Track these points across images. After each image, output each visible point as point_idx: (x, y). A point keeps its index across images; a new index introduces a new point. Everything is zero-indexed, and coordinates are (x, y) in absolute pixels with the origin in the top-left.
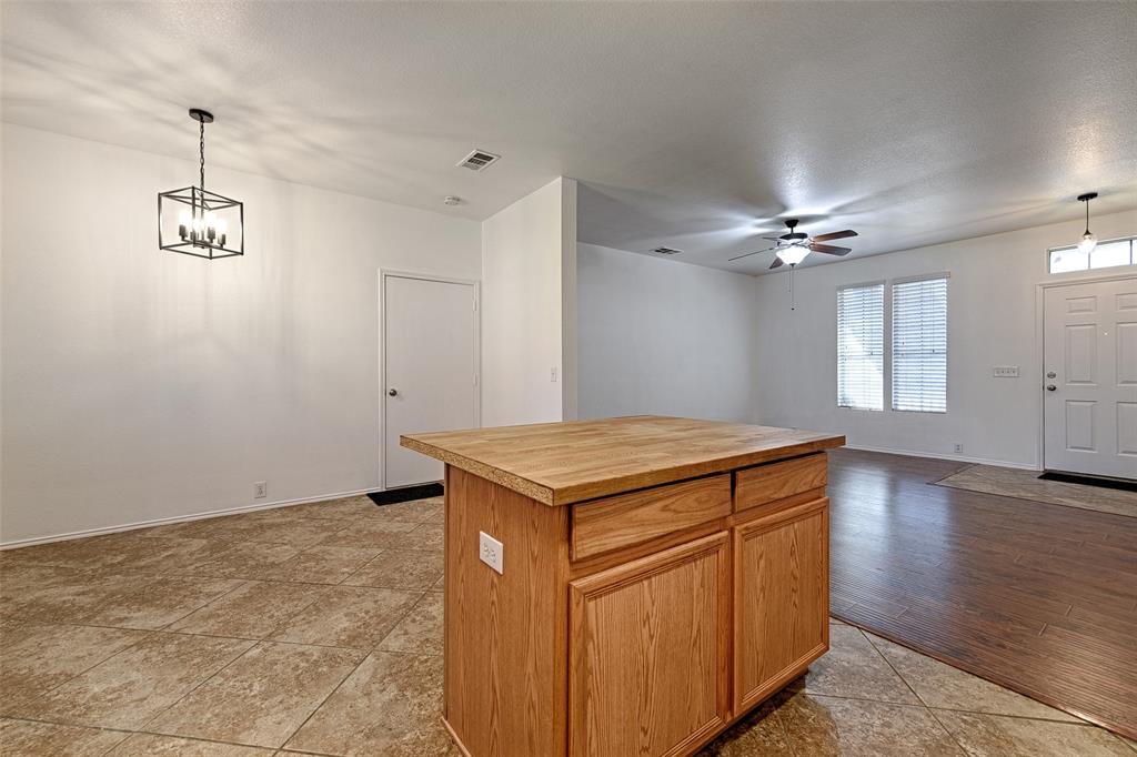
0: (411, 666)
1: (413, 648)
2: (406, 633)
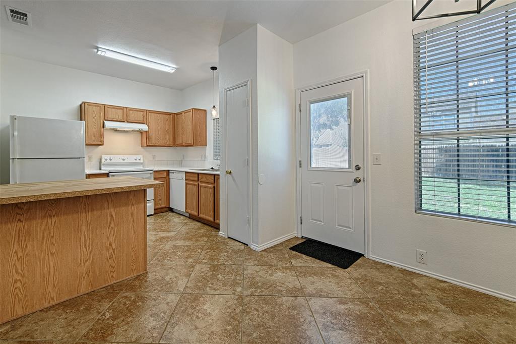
0: (161, 287)
1: (162, 295)
2: (167, 304)
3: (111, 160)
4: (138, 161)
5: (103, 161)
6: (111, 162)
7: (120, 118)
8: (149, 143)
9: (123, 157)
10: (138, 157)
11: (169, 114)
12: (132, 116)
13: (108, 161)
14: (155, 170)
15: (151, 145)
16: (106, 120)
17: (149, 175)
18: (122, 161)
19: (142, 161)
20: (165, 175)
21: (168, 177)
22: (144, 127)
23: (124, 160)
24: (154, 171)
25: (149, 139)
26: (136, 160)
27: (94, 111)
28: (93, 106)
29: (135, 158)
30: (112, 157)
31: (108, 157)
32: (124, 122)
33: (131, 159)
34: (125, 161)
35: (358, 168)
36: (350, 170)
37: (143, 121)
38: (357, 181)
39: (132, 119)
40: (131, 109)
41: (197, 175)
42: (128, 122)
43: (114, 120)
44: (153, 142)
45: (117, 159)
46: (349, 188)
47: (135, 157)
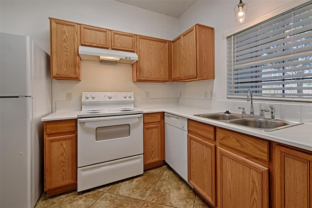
3: (93, 98)
4: (128, 99)
5: (84, 100)
6: (94, 100)
7: (102, 43)
8: (140, 77)
9: (109, 94)
10: (128, 94)
11: (165, 41)
12: (119, 41)
13: (90, 100)
14: (145, 111)
15: (142, 79)
16: (82, 45)
17: (137, 120)
18: (109, 100)
19: (132, 99)
20: (158, 118)
21: (162, 121)
22: (134, 56)
23: (110, 98)
24: (144, 114)
25: (139, 72)
26: (125, 98)
27: (64, 32)
28: (64, 24)
29: (124, 96)
30: (94, 94)
31: (89, 94)
32: (108, 48)
33: (120, 96)
34: (111, 100)
37: (132, 48)
39: (118, 46)
40: (116, 33)
41: (212, 129)
42: (113, 49)
43: (93, 45)
44: (145, 76)
45: (101, 97)
47: (124, 94)
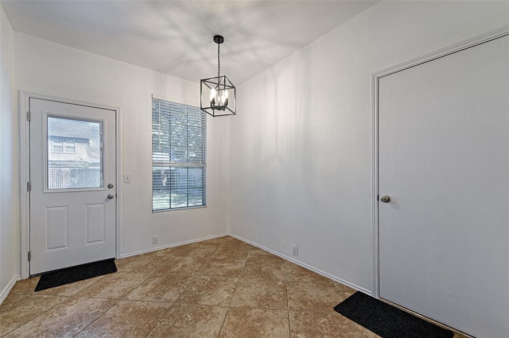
35: (110, 187)
36: (102, 189)
38: (110, 197)
46: (101, 205)
